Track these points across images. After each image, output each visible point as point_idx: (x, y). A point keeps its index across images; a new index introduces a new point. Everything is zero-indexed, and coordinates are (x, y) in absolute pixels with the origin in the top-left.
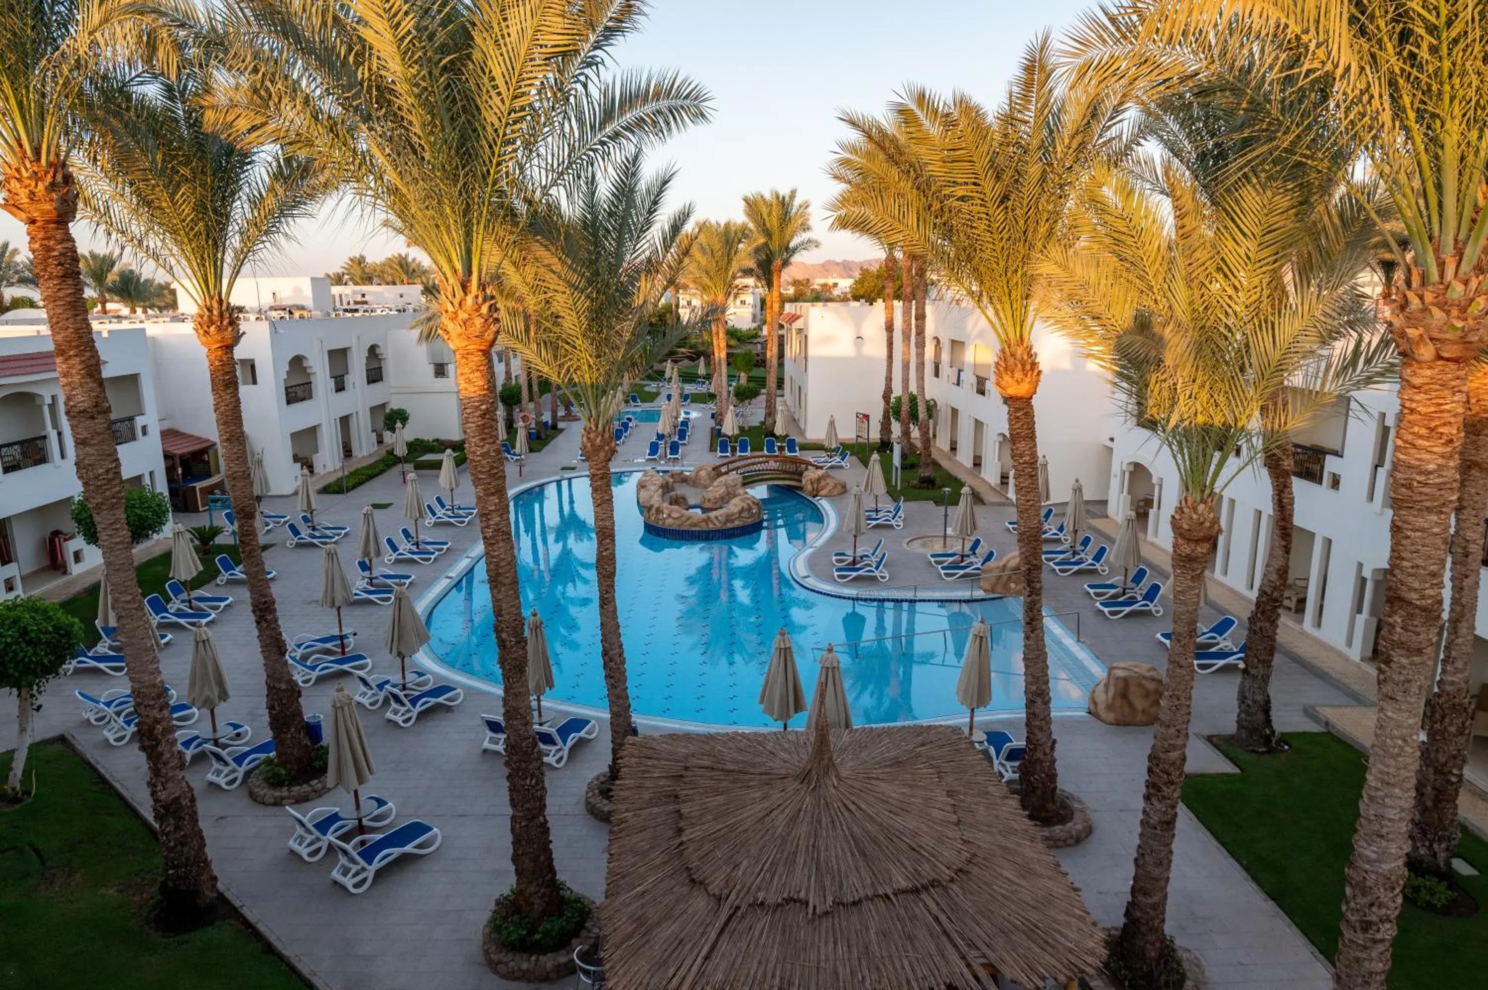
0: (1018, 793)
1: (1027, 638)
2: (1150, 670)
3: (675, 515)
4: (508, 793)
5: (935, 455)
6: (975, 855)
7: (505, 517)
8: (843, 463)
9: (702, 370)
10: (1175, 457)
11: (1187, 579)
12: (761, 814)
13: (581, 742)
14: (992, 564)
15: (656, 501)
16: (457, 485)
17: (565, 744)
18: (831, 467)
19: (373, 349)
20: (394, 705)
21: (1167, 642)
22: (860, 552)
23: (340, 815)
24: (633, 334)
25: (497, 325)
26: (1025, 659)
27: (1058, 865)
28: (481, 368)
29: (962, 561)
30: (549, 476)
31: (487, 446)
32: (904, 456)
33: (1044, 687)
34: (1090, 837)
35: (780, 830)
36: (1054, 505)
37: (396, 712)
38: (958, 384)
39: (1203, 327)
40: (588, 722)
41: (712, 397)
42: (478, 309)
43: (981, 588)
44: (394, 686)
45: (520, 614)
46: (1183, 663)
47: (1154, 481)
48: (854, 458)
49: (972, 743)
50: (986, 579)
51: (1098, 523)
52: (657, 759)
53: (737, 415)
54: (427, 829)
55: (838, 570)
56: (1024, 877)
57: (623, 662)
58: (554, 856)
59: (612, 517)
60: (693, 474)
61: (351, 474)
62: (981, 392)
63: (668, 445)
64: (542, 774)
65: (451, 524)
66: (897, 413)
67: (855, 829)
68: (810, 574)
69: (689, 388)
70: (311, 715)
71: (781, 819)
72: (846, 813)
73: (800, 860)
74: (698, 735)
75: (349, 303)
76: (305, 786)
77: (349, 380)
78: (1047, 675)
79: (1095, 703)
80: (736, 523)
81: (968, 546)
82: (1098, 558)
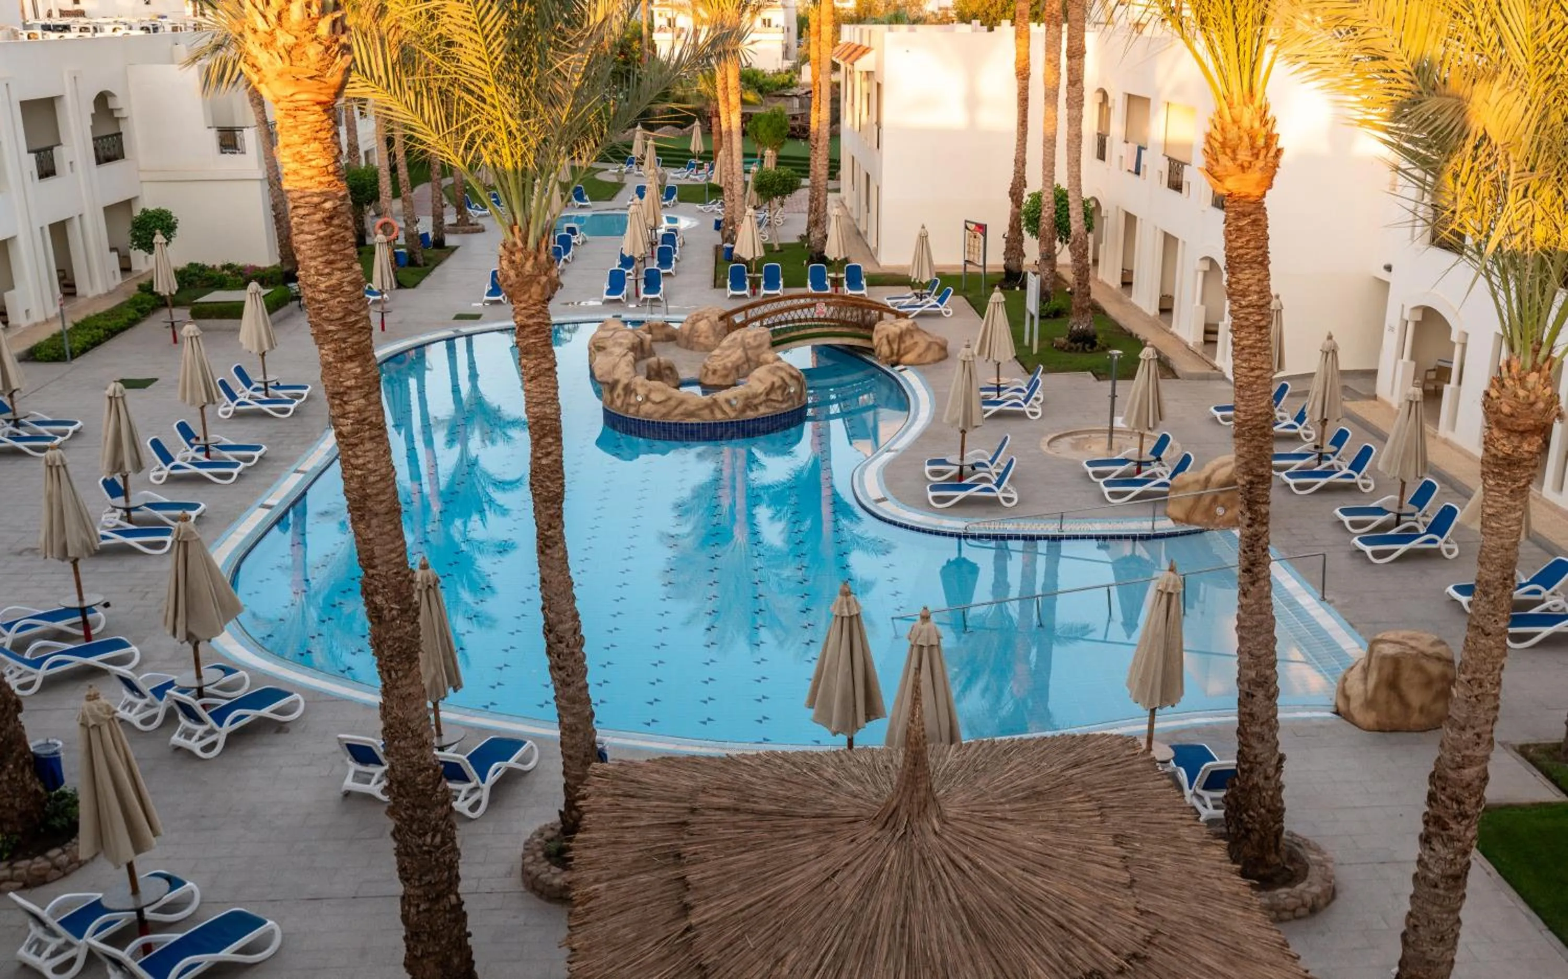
0: (1225, 839)
1: (1244, 593)
2: (1433, 644)
3: (656, 397)
4: (394, 859)
5: (1096, 295)
6: (1157, 932)
7: (373, 398)
8: (942, 308)
9: (697, 144)
10: (1495, 295)
11: (1503, 495)
12: (817, 880)
13: (510, 778)
14: (1188, 475)
15: (623, 371)
16: (272, 347)
17: (483, 781)
18: (921, 315)
19: (102, 100)
20: (184, 722)
21: (1464, 600)
22: (970, 458)
23: (105, 903)
24: (585, 76)
25: (348, 58)
26: (1239, 628)
27: (1285, 945)
28: (322, 135)
29: (1139, 472)
30: (437, 331)
31: (338, 275)
32: (1044, 296)
33: (1268, 672)
34: (1333, 905)
35: (849, 902)
36: (1289, 378)
37: (189, 735)
38: (1137, 172)
39: (1551, 77)
40: (522, 743)
41: (716, 191)
42: (312, 28)
43: (1167, 515)
44: (183, 691)
45: (404, 563)
46: (1490, 628)
47: (1454, 337)
48: (961, 299)
49: (1153, 760)
50: (1177, 501)
51: (1359, 408)
52: (645, 798)
53: (760, 224)
54: (256, 922)
55: (933, 488)
56: (1233, 964)
57: (580, 643)
58: (474, 957)
59: (555, 398)
60: (687, 327)
61: (77, 326)
62: (1176, 186)
63: (642, 276)
64: (453, 827)
65: (265, 415)
66: (1034, 222)
67: (970, 898)
68: (888, 495)
69: (676, 176)
70: (41, 741)
71: (849, 887)
72: (955, 874)
73: (882, 950)
74: (710, 758)
75: (49, 15)
76: (38, 859)
77: (62, 156)
78: (1273, 653)
79: (1347, 698)
80: (763, 410)
81: (1149, 445)
82: (1357, 465)
